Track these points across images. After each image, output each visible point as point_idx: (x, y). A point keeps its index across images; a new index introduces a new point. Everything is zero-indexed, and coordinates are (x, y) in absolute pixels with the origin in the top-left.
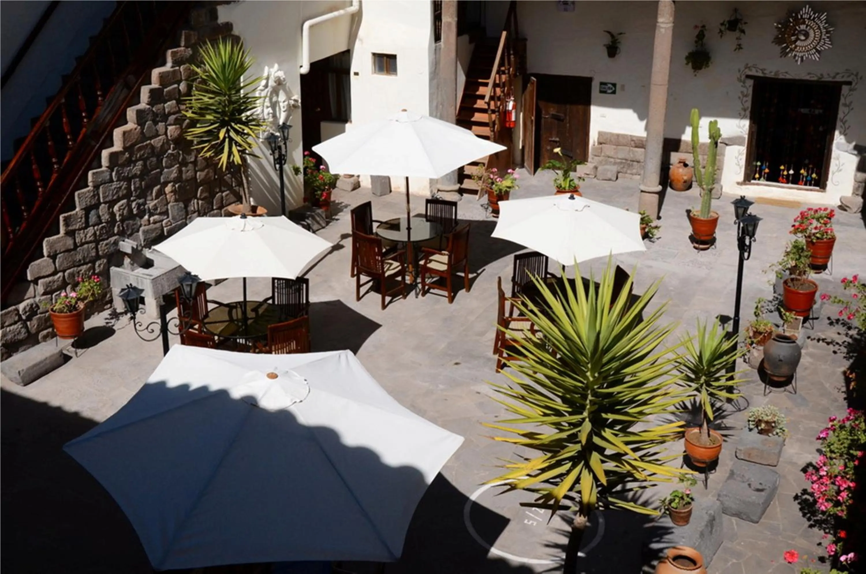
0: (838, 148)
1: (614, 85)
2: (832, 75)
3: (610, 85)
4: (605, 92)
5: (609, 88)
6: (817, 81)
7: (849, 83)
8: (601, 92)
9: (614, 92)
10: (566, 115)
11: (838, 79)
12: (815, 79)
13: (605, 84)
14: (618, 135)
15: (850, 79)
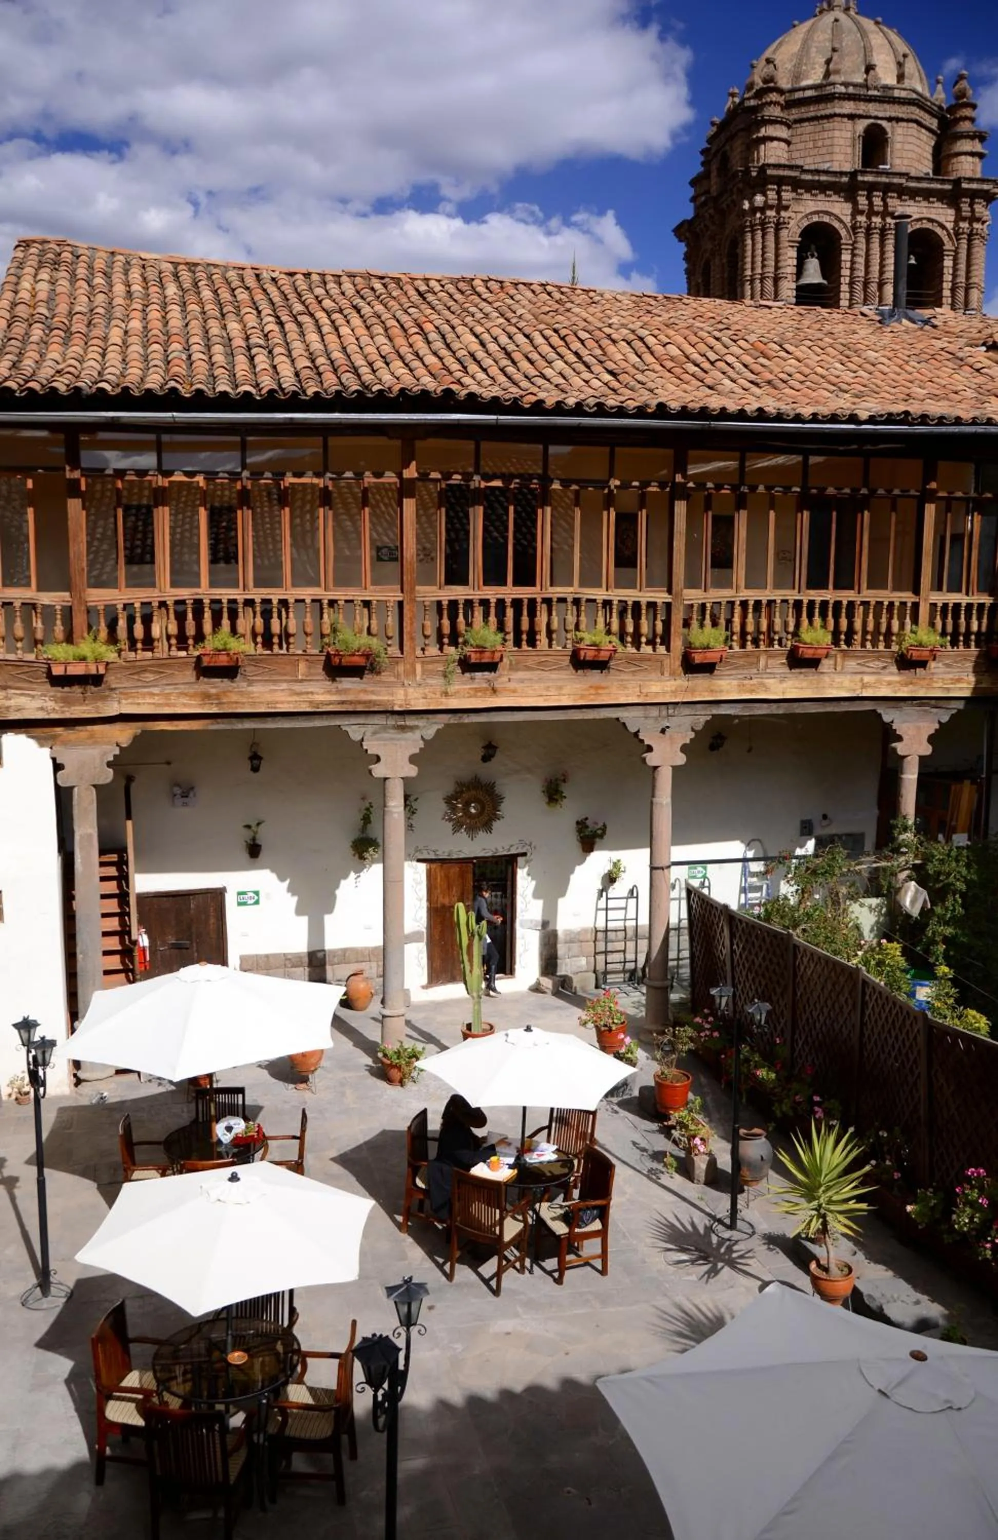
0: (522, 926)
1: (257, 893)
2: (507, 847)
3: (252, 895)
4: (245, 904)
5: (251, 898)
6: (493, 857)
7: (524, 854)
8: (239, 904)
9: (257, 902)
10: (191, 940)
11: (513, 851)
12: (490, 854)
13: (245, 893)
14: (267, 956)
15: (524, 851)
